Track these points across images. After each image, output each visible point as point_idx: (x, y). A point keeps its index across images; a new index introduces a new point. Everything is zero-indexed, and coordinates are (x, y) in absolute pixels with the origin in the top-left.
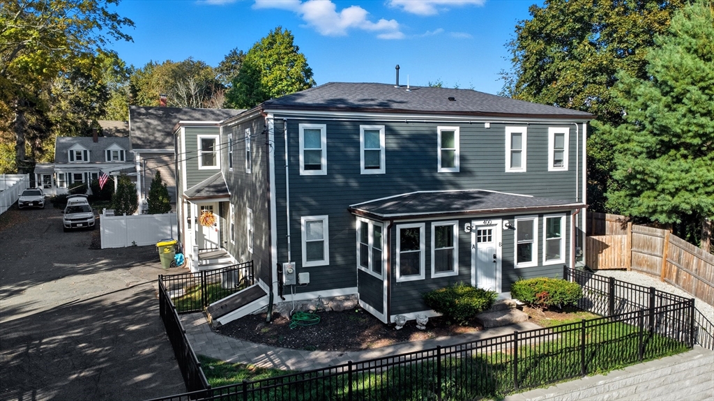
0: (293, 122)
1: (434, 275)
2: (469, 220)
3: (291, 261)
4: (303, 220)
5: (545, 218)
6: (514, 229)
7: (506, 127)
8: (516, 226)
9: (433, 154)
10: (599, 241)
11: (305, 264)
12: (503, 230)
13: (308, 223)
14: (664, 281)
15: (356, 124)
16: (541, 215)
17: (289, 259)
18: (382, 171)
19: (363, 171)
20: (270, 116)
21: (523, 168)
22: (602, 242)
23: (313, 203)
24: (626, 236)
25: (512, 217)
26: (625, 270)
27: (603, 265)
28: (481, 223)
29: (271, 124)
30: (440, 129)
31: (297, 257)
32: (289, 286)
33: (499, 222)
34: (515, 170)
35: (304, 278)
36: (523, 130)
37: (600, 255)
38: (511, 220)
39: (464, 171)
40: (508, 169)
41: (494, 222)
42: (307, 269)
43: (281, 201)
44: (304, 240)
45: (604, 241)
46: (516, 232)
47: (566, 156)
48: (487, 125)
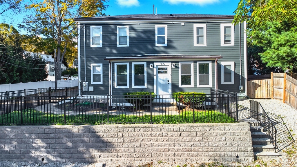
0: (88, 26)
1: (134, 87)
2: (153, 62)
3: (86, 81)
4: (92, 65)
5: (198, 63)
6: (178, 68)
7: (194, 25)
8: (180, 66)
9: (153, 38)
10: (255, 83)
11: (92, 83)
12: (172, 68)
13: (94, 67)
14: (285, 103)
15: (116, 25)
16: (195, 62)
17: (85, 80)
18: (127, 45)
19: (119, 45)
20: (79, 23)
21: (205, 44)
22: (257, 84)
23: (96, 58)
24: (270, 80)
25: (178, 62)
26: (270, 98)
27: (258, 96)
28: (159, 64)
29: (79, 27)
30: (157, 26)
31: (89, 80)
32: (85, 92)
33: (170, 64)
34: (199, 45)
35: (91, 89)
36: (204, 26)
37: (256, 90)
38: (177, 63)
39: (170, 46)
40: (195, 45)
41: (166, 64)
42: (92, 85)
43: (82, 57)
44: (92, 73)
45: (258, 83)
46: (180, 69)
47: (232, 38)
48: (183, 24)
